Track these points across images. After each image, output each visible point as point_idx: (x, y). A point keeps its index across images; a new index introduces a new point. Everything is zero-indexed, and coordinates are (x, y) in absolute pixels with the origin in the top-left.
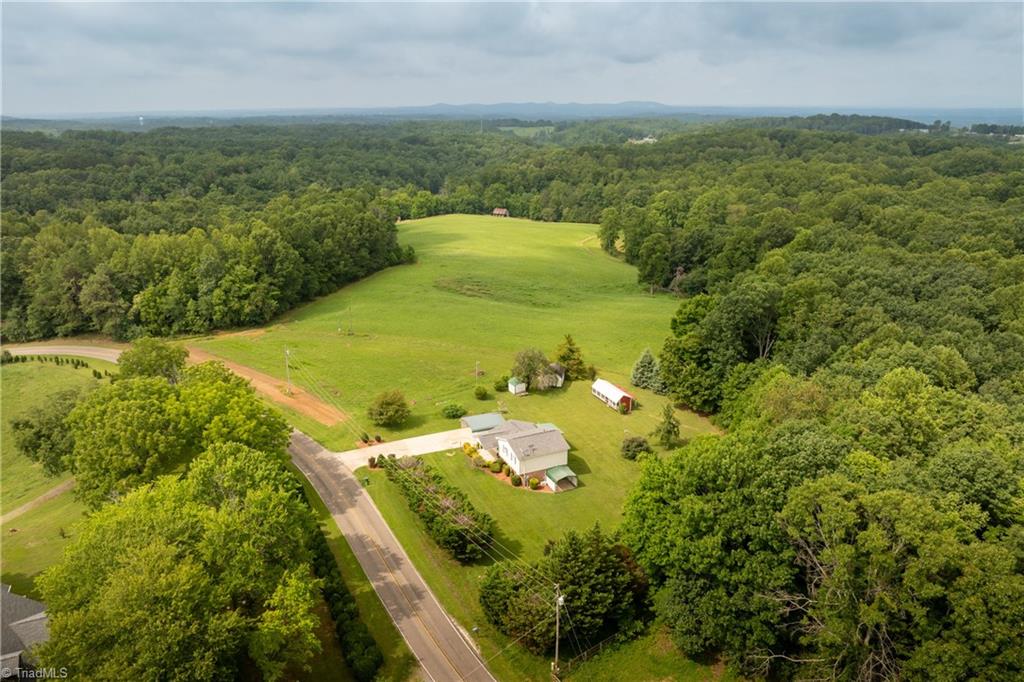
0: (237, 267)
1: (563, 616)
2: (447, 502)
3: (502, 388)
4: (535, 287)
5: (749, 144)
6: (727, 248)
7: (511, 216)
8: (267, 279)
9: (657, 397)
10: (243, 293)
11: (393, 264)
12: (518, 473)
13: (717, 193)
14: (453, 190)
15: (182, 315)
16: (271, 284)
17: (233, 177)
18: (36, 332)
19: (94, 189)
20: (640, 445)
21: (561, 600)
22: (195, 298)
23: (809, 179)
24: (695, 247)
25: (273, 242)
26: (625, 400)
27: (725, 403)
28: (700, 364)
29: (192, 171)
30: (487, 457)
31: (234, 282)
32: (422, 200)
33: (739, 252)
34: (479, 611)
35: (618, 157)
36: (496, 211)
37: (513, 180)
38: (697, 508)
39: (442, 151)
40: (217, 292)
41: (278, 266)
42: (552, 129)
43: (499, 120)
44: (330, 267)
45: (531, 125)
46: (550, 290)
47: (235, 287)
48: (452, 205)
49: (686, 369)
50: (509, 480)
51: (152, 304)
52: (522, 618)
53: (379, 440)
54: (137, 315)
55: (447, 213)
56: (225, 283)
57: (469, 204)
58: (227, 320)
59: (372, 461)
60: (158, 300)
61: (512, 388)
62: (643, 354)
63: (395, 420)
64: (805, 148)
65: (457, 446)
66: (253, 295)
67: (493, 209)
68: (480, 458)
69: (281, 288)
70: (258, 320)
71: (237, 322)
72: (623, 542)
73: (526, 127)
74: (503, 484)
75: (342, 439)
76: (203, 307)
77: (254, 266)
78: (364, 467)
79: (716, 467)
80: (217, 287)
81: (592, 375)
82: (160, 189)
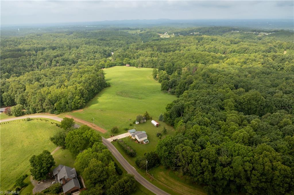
0: (76, 97)
1: (147, 164)
2: (128, 148)
3: (134, 123)
4: (139, 93)
5: (190, 42)
6: (179, 84)
7: (131, 66)
8: (82, 98)
9: (163, 123)
10: (78, 102)
11: (105, 87)
12: (139, 141)
13: (180, 62)
14: (115, 59)
15: (65, 108)
16: (83, 99)
17: (57, 58)
18: (32, 112)
19: (22, 64)
20: (159, 134)
21: (147, 162)
22: (68, 104)
23: (202, 58)
24: (173, 83)
25: (83, 90)
26: (157, 124)
27: (175, 125)
28: (170, 118)
29: (47, 57)
30: (134, 138)
31: (76, 100)
32: (108, 63)
33: (182, 86)
34: (135, 164)
35: (157, 47)
36: (127, 65)
37: (130, 55)
38: (165, 148)
39: (110, 43)
40: (73, 103)
41: (84, 96)
42: (139, 31)
43: (124, 28)
44: (93, 92)
45: (133, 30)
46: (142, 93)
47: (76, 101)
48: (116, 64)
49: (168, 119)
50: (137, 142)
51: (59, 106)
52: (142, 165)
53: (114, 136)
54: (56, 108)
55: (114, 66)
56: (74, 101)
57: (120, 63)
58: (75, 108)
59: (114, 140)
60: (60, 105)
61: (136, 123)
62: (161, 114)
63: (116, 132)
64: (204, 43)
65: (128, 136)
66: (80, 102)
67: (126, 64)
68: (132, 138)
69: (85, 100)
70: (81, 108)
71: (77, 108)
72: (156, 153)
73: (132, 30)
74: (136, 143)
75: (107, 136)
76: (70, 106)
77: (79, 96)
78: (112, 141)
79: (168, 142)
80: (73, 101)
81: (151, 119)
82: (39, 63)
